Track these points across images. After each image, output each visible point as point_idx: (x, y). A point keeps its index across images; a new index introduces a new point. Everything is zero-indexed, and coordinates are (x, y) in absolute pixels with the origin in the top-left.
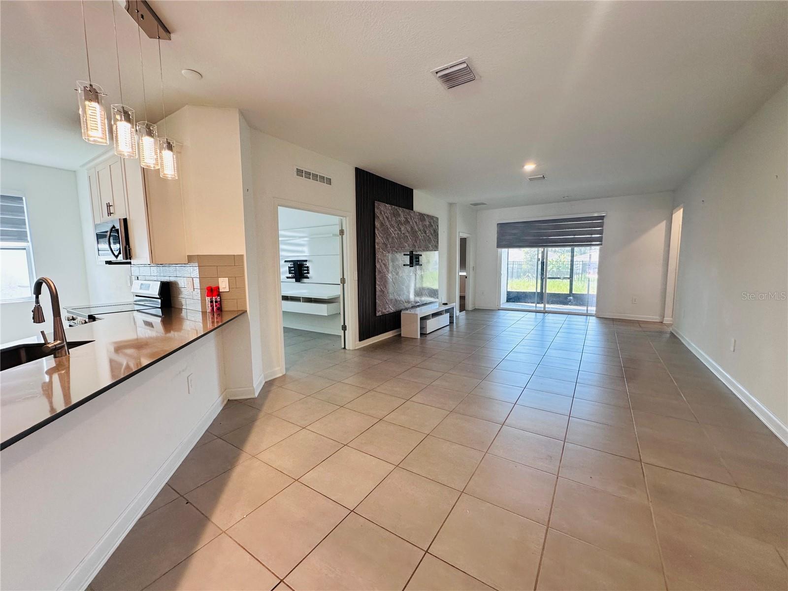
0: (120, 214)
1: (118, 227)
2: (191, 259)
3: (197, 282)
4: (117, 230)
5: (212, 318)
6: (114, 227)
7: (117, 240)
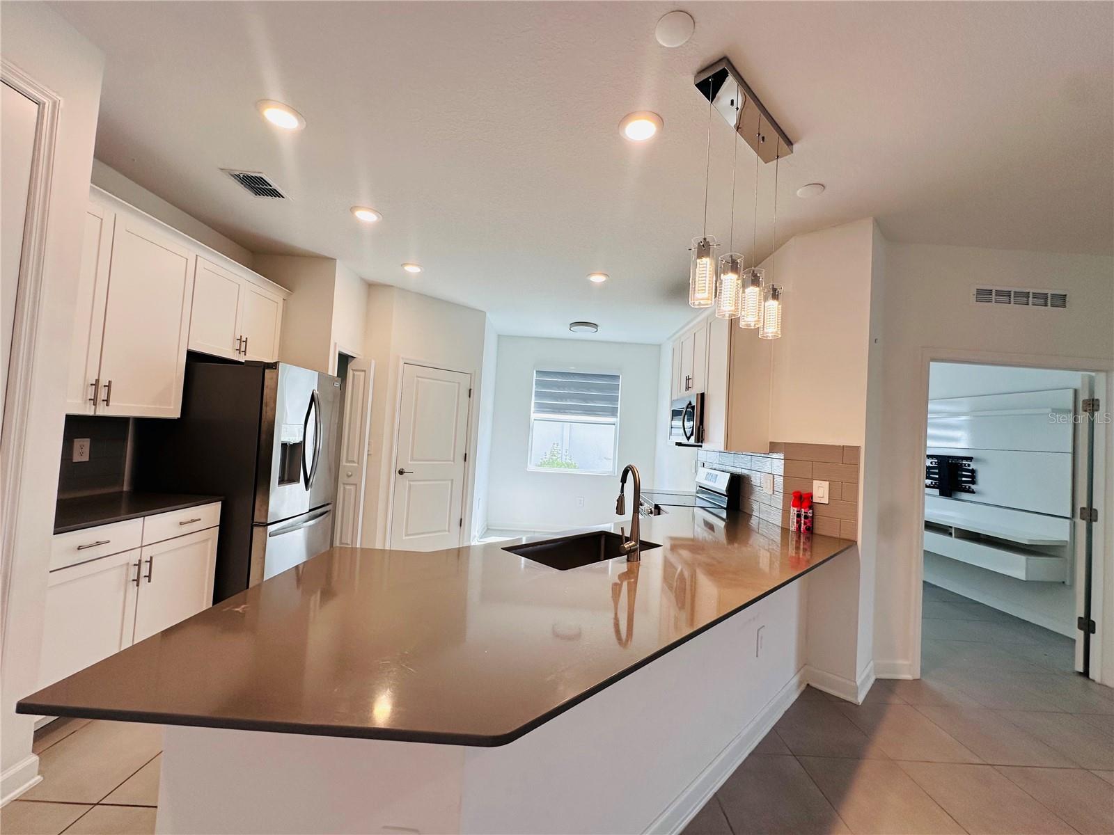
0: (697, 388)
1: (694, 403)
2: (774, 447)
3: (780, 481)
4: (693, 408)
5: (797, 541)
6: (690, 403)
7: (691, 418)
